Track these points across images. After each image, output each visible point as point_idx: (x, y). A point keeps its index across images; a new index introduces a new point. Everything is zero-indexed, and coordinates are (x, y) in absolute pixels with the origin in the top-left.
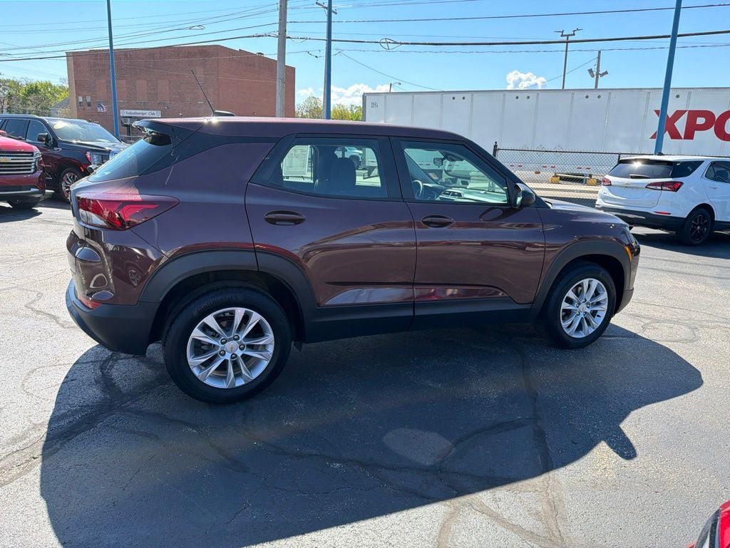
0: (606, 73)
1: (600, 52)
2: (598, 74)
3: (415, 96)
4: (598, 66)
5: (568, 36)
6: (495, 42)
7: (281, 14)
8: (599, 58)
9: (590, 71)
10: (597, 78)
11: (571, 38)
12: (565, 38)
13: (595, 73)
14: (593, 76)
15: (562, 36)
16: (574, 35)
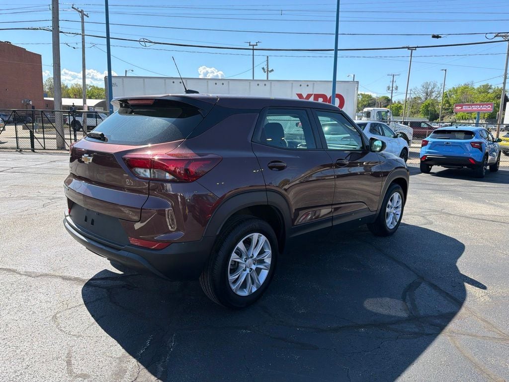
0: (272, 70)
1: (268, 57)
2: (268, 71)
3: (145, 80)
4: (268, 66)
5: (253, 45)
6: (222, 47)
7: (53, 13)
8: (267, 60)
9: (263, 69)
10: (268, 73)
11: (255, 47)
12: (251, 47)
13: (266, 70)
14: (265, 72)
15: (250, 45)
16: (257, 45)
